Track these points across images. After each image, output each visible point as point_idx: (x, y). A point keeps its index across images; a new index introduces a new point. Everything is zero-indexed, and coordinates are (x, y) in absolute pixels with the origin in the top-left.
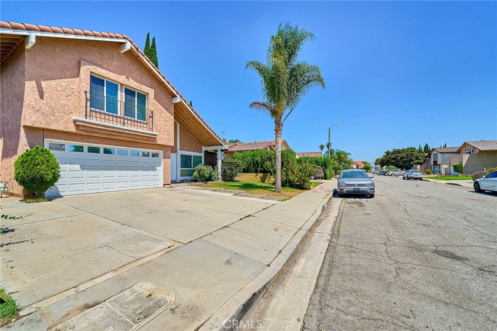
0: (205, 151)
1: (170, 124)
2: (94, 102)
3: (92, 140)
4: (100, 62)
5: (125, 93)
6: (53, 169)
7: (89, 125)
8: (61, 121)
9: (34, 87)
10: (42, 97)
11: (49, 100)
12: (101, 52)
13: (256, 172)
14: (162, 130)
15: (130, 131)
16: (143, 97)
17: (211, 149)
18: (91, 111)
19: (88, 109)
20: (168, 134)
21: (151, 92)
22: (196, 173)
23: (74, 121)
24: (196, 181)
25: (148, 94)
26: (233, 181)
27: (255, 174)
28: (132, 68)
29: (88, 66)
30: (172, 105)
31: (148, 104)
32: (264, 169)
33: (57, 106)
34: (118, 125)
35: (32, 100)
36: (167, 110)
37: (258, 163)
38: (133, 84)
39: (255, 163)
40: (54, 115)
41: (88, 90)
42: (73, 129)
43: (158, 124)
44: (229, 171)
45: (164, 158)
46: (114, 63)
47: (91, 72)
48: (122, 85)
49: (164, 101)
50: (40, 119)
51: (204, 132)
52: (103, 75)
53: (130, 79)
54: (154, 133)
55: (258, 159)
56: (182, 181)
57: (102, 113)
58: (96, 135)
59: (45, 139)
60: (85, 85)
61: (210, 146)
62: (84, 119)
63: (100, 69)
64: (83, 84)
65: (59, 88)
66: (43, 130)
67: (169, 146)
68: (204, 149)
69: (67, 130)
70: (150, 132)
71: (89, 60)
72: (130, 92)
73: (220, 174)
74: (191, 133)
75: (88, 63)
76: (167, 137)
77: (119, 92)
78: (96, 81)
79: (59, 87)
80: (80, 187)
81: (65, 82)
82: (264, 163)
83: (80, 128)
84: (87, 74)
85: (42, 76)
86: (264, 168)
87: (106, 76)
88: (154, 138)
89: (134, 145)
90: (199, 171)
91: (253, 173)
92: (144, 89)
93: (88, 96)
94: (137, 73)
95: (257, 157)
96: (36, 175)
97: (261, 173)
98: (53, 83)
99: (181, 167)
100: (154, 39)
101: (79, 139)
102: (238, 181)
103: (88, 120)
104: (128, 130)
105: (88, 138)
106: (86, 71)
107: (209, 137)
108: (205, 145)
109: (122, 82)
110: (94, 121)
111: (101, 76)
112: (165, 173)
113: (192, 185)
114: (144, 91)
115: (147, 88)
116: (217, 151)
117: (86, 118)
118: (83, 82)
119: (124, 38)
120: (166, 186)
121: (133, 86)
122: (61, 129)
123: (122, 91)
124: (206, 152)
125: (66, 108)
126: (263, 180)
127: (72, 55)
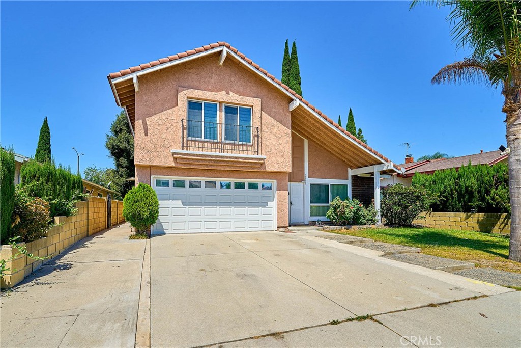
0: (352, 176)
1: (285, 141)
2: (191, 130)
3: (192, 173)
4: (197, 84)
5: (226, 112)
6: (150, 206)
7: (185, 157)
8: (162, 156)
9: (141, 127)
10: (146, 135)
11: (152, 137)
12: (199, 72)
13: (467, 209)
14: (273, 151)
15: (230, 157)
16: (247, 112)
17: (362, 172)
18: (187, 140)
19: (185, 139)
20: (282, 156)
21: (256, 103)
22: (330, 212)
23: (173, 155)
24: (331, 223)
25: (253, 106)
26: (411, 226)
27: (463, 215)
28: (233, 79)
29: (184, 92)
30: (288, 114)
31: (253, 119)
32: (489, 205)
33: (159, 141)
34: (217, 152)
35: (139, 139)
36: (281, 122)
37: (470, 193)
38: (234, 98)
39: (463, 192)
40: (156, 151)
41: (185, 118)
42: (172, 163)
43: (268, 144)
44: (397, 209)
45: (278, 189)
46: (212, 80)
47: (187, 98)
48: (221, 103)
49: (277, 110)
50: (145, 156)
51: (346, 146)
52: (200, 97)
53: (231, 93)
54: (259, 156)
55: (473, 183)
56: (313, 223)
57: (200, 141)
58: (193, 167)
59: (152, 176)
60: (182, 113)
61: (360, 167)
62: (180, 151)
63: (197, 91)
64: (180, 113)
65: (160, 123)
66: (150, 167)
67: (286, 173)
68: (351, 172)
69: (167, 165)
70: (256, 156)
71: (187, 85)
72: (230, 110)
73: (379, 214)
74: (328, 150)
75: (184, 89)
76: (280, 160)
77: (218, 112)
78: (194, 106)
79: (160, 121)
80: (181, 225)
81: (165, 115)
82: (488, 193)
83: (178, 161)
84: (184, 101)
85: (147, 114)
86: (488, 203)
87: (203, 98)
88: (262, 164)
89: (238, 176)
90: (335, 209)
91: (458, 211)
92: (248, 101)
93: (185, 124)
94: (239, 83)
95: (470, 178)
96: (135, 212)
97: (479, 212)
98: (155, 118)
99: (311, 203)
100: (294, 44)
101: (180, 173)
102: (420, 227)
103: (185, 151)
104: (227, 157)
105: (188, 171)
106: (183, 96)
107: (356, 152)
108: (352, 168)
109: (221, 100)
110: (191, 151)
111: (198, 99)
112: (280, 211)
113: (323, 230)
114: (248, 104)
115: (252, 99)
116: (372, 174)
117: (182, 149)
118: (181, 110)
119: (220, 45)
120: (281, 229)
121: (233, 101)
122: (162, 164)
123: (221, 111)
124: (355, 178)
125: (166, 142)
126: (486, 228)
127: (171, 85)
